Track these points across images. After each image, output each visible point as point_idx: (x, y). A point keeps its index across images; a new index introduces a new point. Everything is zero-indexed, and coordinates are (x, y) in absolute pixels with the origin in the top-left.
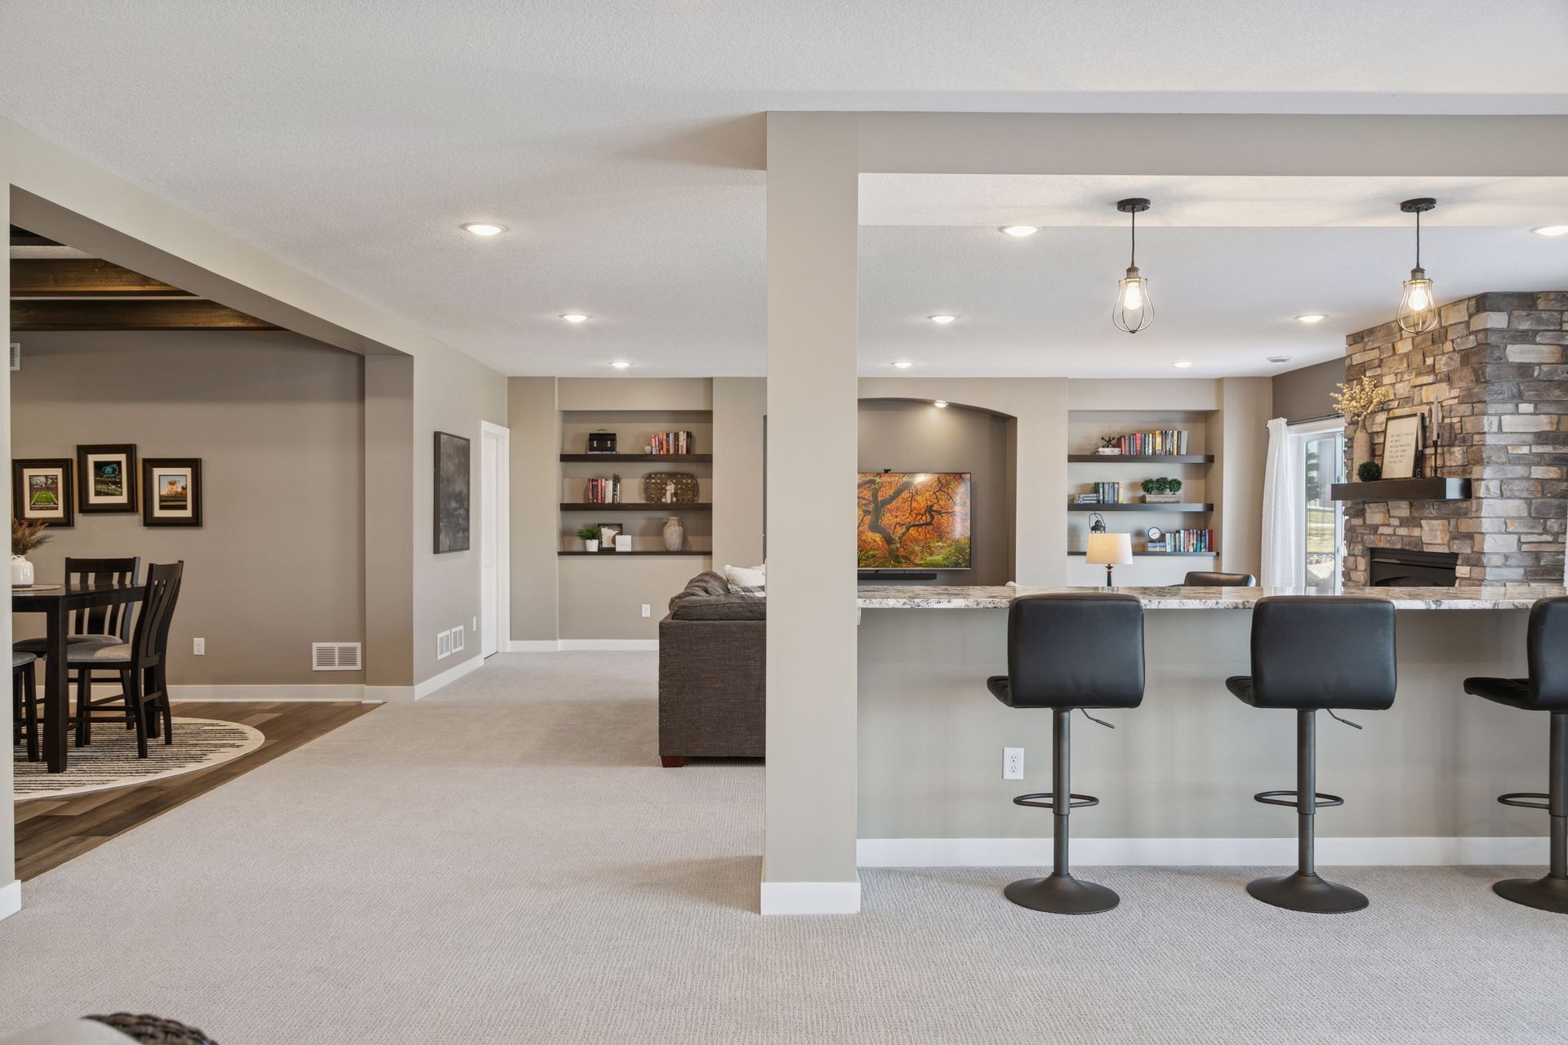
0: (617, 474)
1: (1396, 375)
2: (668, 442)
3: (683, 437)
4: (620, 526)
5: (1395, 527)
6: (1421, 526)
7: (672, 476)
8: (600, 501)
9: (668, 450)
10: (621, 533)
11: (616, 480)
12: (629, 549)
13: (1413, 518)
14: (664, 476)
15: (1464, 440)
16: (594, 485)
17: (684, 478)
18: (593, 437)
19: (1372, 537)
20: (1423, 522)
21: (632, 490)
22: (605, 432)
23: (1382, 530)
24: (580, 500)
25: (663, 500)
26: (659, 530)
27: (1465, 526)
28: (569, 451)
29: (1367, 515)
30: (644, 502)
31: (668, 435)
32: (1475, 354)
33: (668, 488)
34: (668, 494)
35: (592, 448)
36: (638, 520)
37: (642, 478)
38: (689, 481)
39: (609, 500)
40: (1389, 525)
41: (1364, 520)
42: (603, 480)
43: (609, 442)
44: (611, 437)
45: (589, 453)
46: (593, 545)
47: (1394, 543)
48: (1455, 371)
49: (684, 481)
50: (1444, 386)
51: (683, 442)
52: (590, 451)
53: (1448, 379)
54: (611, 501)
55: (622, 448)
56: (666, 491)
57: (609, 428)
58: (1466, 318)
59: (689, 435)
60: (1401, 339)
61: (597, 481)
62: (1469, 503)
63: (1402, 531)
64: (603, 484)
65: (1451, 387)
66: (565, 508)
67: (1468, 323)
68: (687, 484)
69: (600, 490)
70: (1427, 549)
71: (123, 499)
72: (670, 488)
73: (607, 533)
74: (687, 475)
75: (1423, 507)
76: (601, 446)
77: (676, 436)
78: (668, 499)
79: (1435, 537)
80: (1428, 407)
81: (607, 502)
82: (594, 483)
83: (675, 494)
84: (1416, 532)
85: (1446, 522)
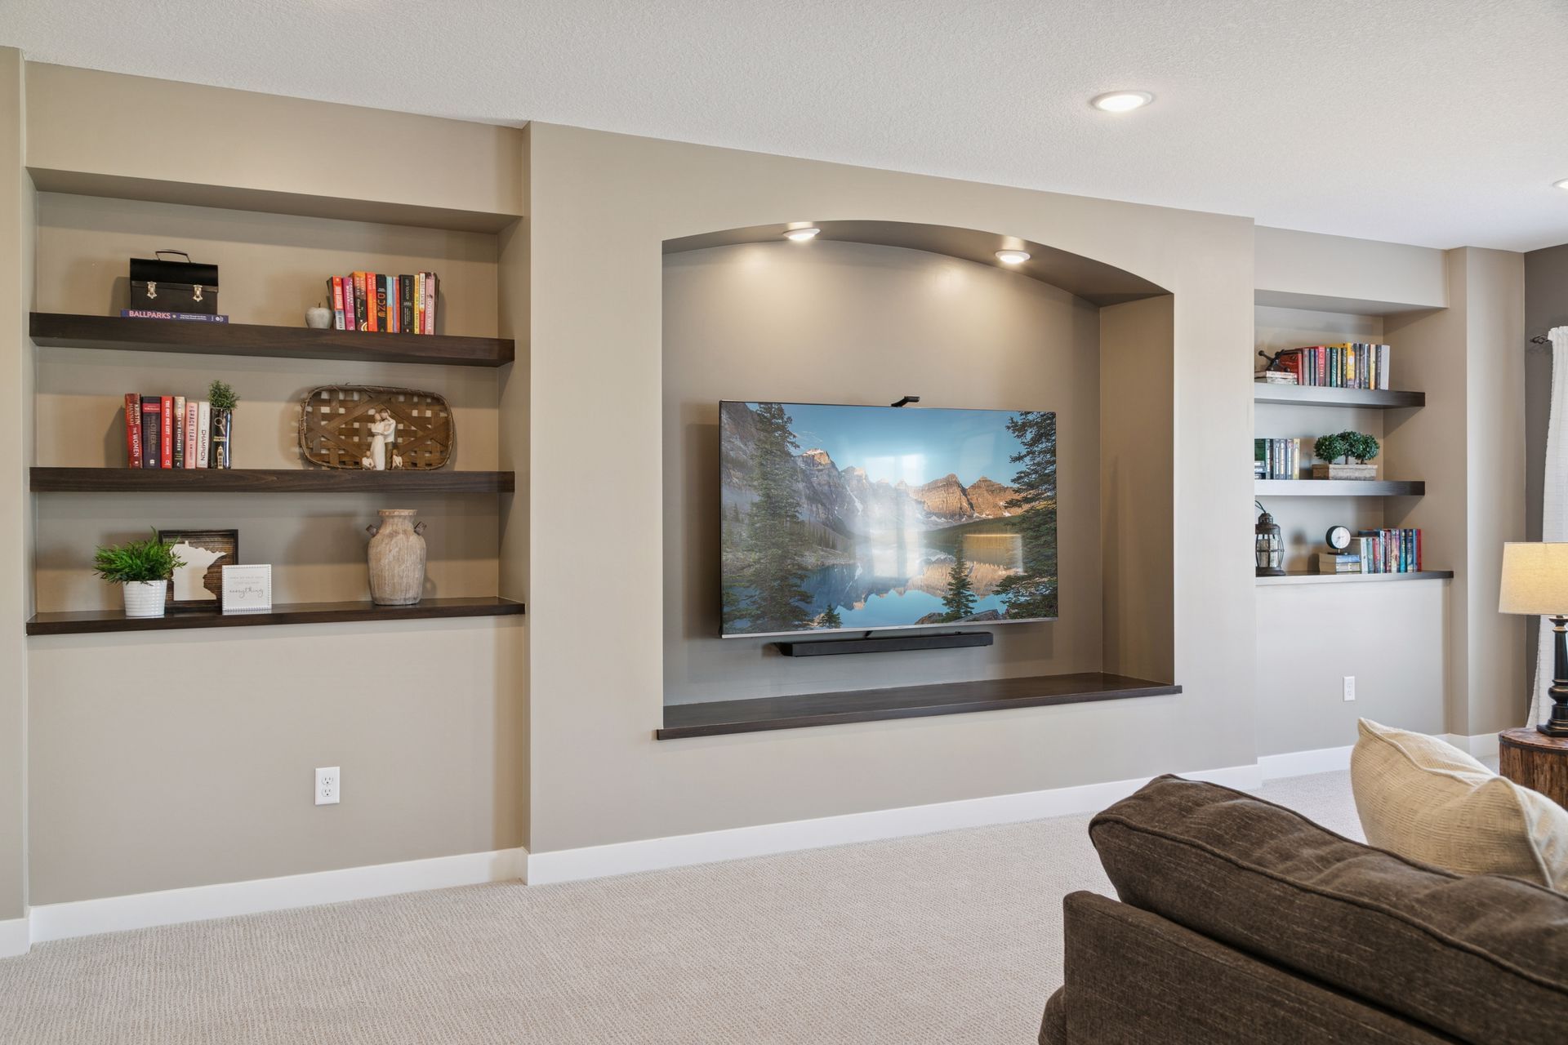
0: (222, 385)
2: (381, 299)
3: (424, 290)
4: (232, 536)
8: (168, 464)
9: (382, 322)
11: (222, 403)
12: (264, 605)
14: (356, 397)
16: (144, 417)
17: (415, 406)
18: (142, 270)
22: (183, 260)
24: (95, 460)
25: (364, 462)
31: (381, 281)
33: (377, 428)
34: (379, 446)
35: (138, 300)
36: (284, 519)
37: (296, 399)
38: (429, 414)
39: (197, 458)
42: (180, 401)
43: (198, 289)
44: (207, 274)
45: (132, 314)
46: (147, 599)
49: (415, 413)
51: (424, 301)
52: (135, 307)
54: (203, 463)
55: (238, 308)
56: (372, 437)
57: (198, 252)
61: (159, 401)
64: (180, 412)
66: (45, 481)
68: (421, 421)
69: (168, 430)
72: (384, 430)
74: (423, 395)
76: (170, 297)
77: (406, 285)
78: (376, 460)
81: (191, 464)
82: (148, 408)
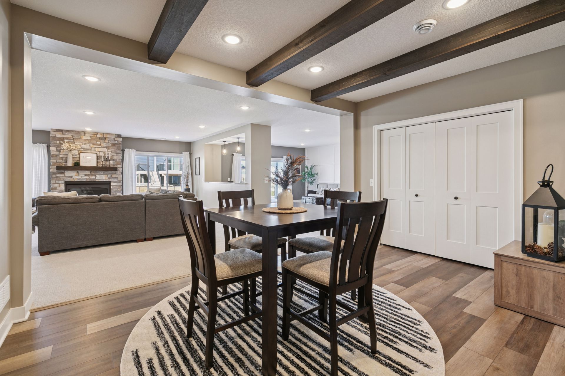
1: (82, 143)
5: (82, 176)
6: (96, 176)
13: (92, 174)
15: (114, 160)
19: (69, 179)
20: (97, 175)
23: (73, 177)
27: (114, 176)
29: (65, 174)
32: (117, 145)
40: (79, 176)
41: (65, 175)
47: (82, 180)
48: (110, 147)
50: (106, 149)
53: (107, 148)
58: (114, 138)
60: (85, 136)
62: (116, 172)
63: (87, 177)
65: (108, 150)
67: (114, 139)
70: (97, 181)
75: (97, 172)
79: (103, 178)
80: (99, 152)
84: (94, 177)
85: (107, 175)
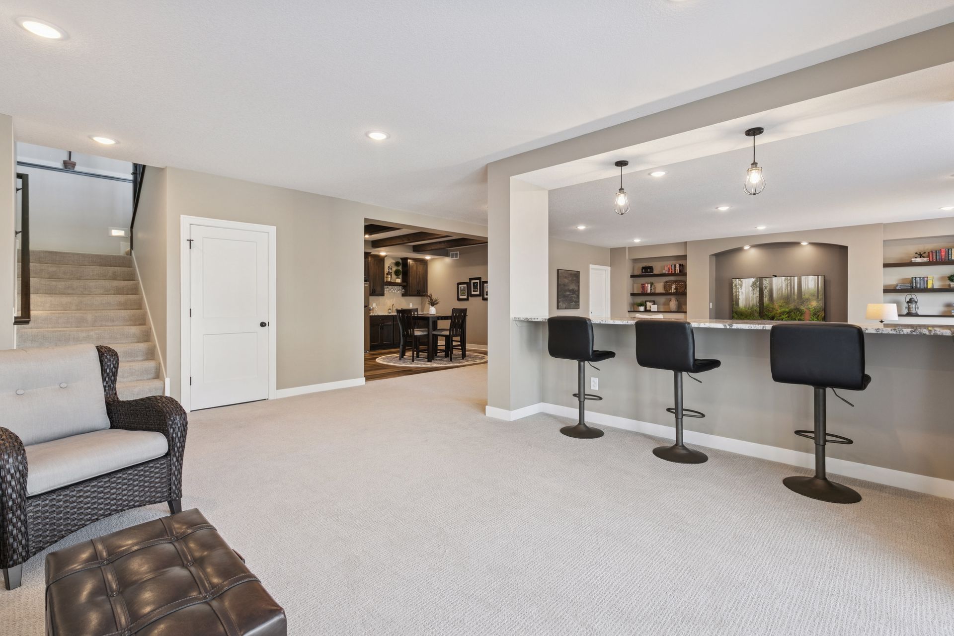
0: (652, 281)
2: (672, 268)
3: (678, 266)
7: (675, 282)
8: (646, 292)
9: (672, 271)
10: (654, 304)
11: (652, 284)
12: (656, 310)
14: (672, 282)
16: (643, 287)
18: (643, 268)
21: (660, 288)
22: (648, 266)
24: (639, 292)
25: (670, 291)
26: (667, 303)
28: (636, 273)
30: (664, 292)
31: (672, 266)
33: (673, 286)
34: (673, 289)
35: (643, 272)
36: (662, 299)
37: (663, 283)
38: (683, 283)
42: (647, 284)
43: (650, 270)
44: (651, 268)
45: (642, 274)
46: (642, 309)
49: (678, 283)
51: (678, 268)
54: (650, 292)
55: (656, 272)
56: (672, 288)
57: (650, 264)
59: (681, 265)
61: (645, 284)
64: (647, 286)
66: (632, 295)
68: (681, 285)
69: (646, 288)
71: (478, 293)
72: (674, 287)
73: (648, 304)
74: (679, 281)
76: (647, 271)
77: (675, 266)
81: (648, 292)
82: (643, 285)
83: (675, 289)
